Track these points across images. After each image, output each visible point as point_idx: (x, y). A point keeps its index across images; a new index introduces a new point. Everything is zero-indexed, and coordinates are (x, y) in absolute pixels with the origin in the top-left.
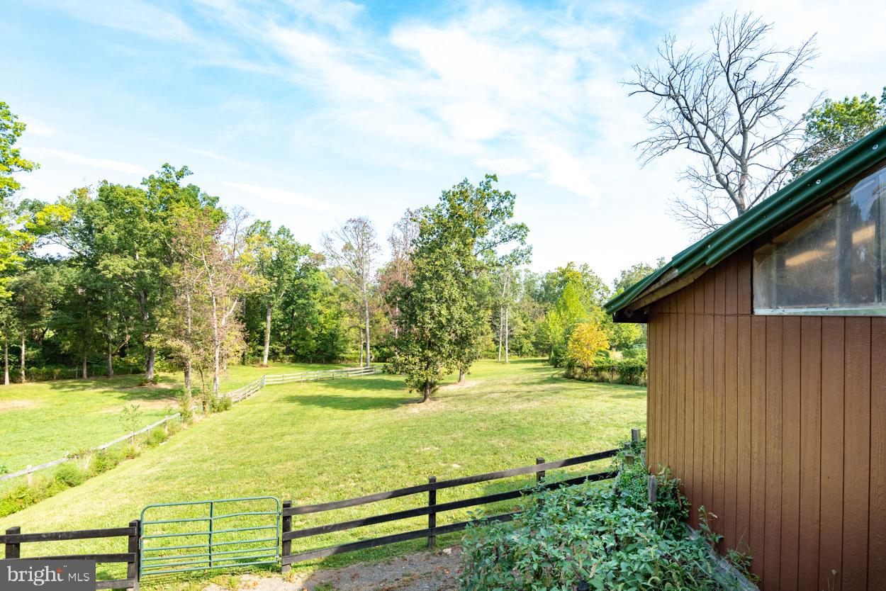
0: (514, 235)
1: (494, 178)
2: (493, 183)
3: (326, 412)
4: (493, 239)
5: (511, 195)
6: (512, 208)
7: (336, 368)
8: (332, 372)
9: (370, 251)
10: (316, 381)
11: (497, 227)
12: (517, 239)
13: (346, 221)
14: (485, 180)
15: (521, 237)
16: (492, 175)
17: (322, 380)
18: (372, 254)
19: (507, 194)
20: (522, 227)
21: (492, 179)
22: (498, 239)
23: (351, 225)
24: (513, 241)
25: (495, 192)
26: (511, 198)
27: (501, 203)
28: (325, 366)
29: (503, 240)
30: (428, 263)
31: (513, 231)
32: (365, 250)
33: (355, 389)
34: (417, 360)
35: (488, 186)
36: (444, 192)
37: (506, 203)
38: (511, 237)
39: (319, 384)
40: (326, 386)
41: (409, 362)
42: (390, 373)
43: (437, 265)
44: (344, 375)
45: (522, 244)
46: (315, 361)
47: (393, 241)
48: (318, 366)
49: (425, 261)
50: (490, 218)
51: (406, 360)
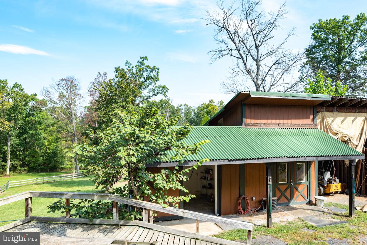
0: (160, 92)
1: (146, 58)
2: (145, 61)
3: (48, 200)
4: (148, 94)
5: (156, 68)
6: (158, 76)
7: (56, 175)
8: (55, 178)
9: (76, 99)
10: (43, 183)
11: (151, 87)
12: (162, 94)
13: (58, 80)
14: (141, 60)
15: (163, 93)
16: (144, 57)
17: (47, 183)
18: (77, 100)
19: (154, 67)
20: (164, 87)
21: (144, 59)
22: (151, 94)
23: (63, 83)
24: (160, 95)
25: (147, 67)
26: (157, 70)
27: (151, 73)
28: (50, 173)
29: (154, 94)
30: (105, 113)
31: (159, 90)
32: (73, 98)
33: (69, 186)
34: (100, 168)
35: (142, 64)
36: (116, 68)
37: (154, 73)
38: (158, 93)
39: (45, 185)
40: (52, 186)
41: (96, 169)
42: (86, 176)
43: (109, 115)
44: (62, 179)
45: (165, 96)
46: (42, 171)
48: (45, 174)
49: (103, 112)
50: (147, 82)
51: (93, 168)
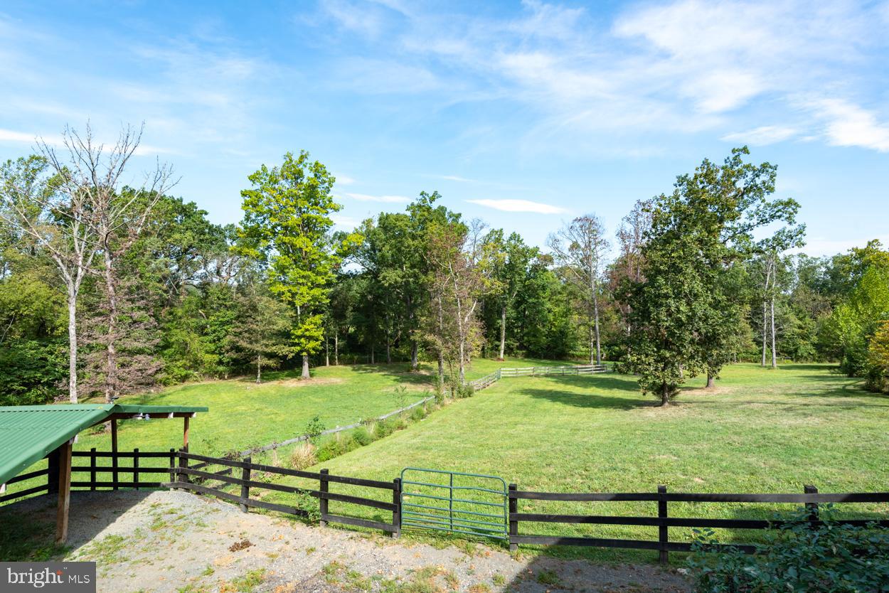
0: (778, 214)
1: (745, 150)
2: (743, 157)
3: (556, 406)
4: (748, 222)
5: (771, 167)
6: (773, 182)
7: (563, 365)
8: (562, 369)
9: (598, 248)
10: (547, 376)
11: (752, 208)
12: (782, 218)
13: (571, 221)
14: (732, 156)
15: (788, 215)
16: (741, 147)
17: (552, 376)
18: (600, 251)
19: (765, 167)
20: (789, 203)
21: (740, 152)
22: (755, 221)
23: (577, 225)
24: (776, 221)
25: (747, 167)
26: (770, 170)
27: (757, 179)
28: (555, 362)
29: (762, 221)
30: (663, 256)
31: (776, 210)
32: (593, 247)
33: (586, 386)
34: (652, 361)
35: (737, 161)
36: (678, 177)
37: (764, 177)
38: (772, 217)
39: (549, 379)
40: (556, 382)
41: (643, 362)
42: (621, 372)
43: (673, 257)
44: (573, 372)
45: (790, 223)
46: (546, 357)
47: (622, 235)
48: (549, 362)
49: (660, 253)
50: (743, 198)
51: (638, 359)
